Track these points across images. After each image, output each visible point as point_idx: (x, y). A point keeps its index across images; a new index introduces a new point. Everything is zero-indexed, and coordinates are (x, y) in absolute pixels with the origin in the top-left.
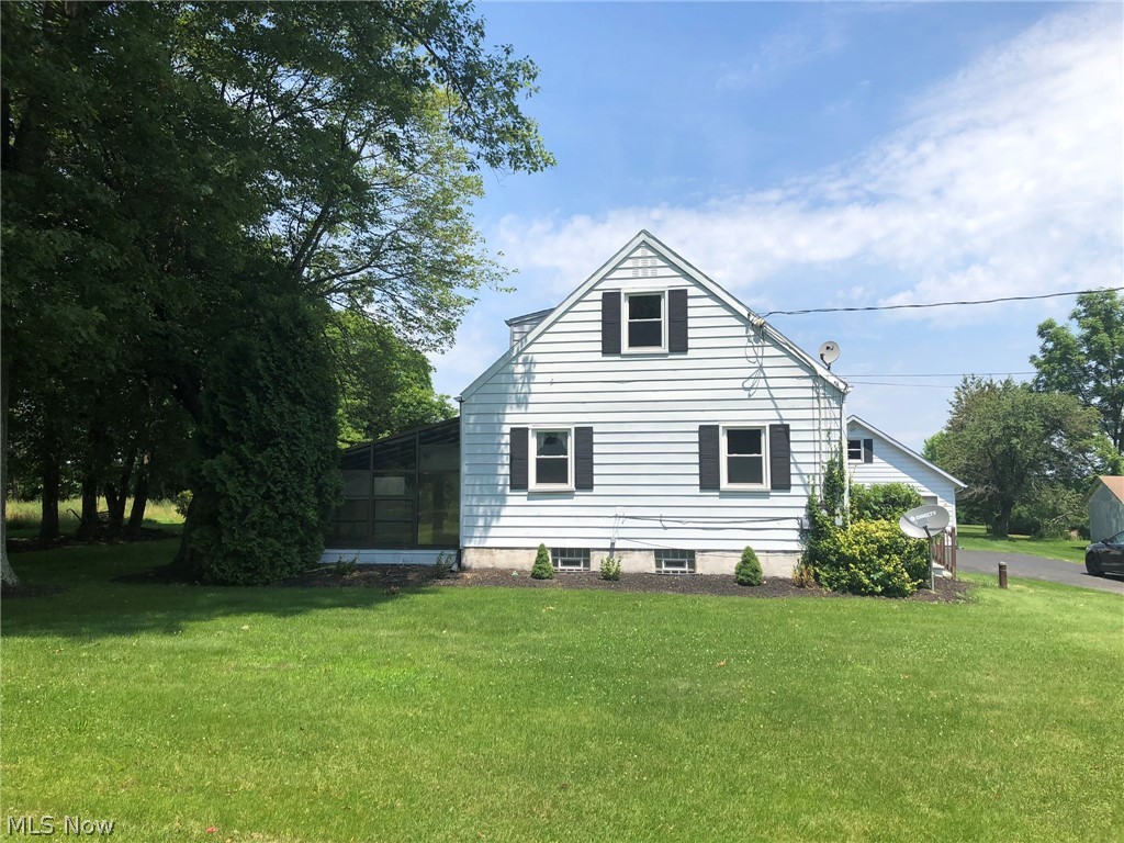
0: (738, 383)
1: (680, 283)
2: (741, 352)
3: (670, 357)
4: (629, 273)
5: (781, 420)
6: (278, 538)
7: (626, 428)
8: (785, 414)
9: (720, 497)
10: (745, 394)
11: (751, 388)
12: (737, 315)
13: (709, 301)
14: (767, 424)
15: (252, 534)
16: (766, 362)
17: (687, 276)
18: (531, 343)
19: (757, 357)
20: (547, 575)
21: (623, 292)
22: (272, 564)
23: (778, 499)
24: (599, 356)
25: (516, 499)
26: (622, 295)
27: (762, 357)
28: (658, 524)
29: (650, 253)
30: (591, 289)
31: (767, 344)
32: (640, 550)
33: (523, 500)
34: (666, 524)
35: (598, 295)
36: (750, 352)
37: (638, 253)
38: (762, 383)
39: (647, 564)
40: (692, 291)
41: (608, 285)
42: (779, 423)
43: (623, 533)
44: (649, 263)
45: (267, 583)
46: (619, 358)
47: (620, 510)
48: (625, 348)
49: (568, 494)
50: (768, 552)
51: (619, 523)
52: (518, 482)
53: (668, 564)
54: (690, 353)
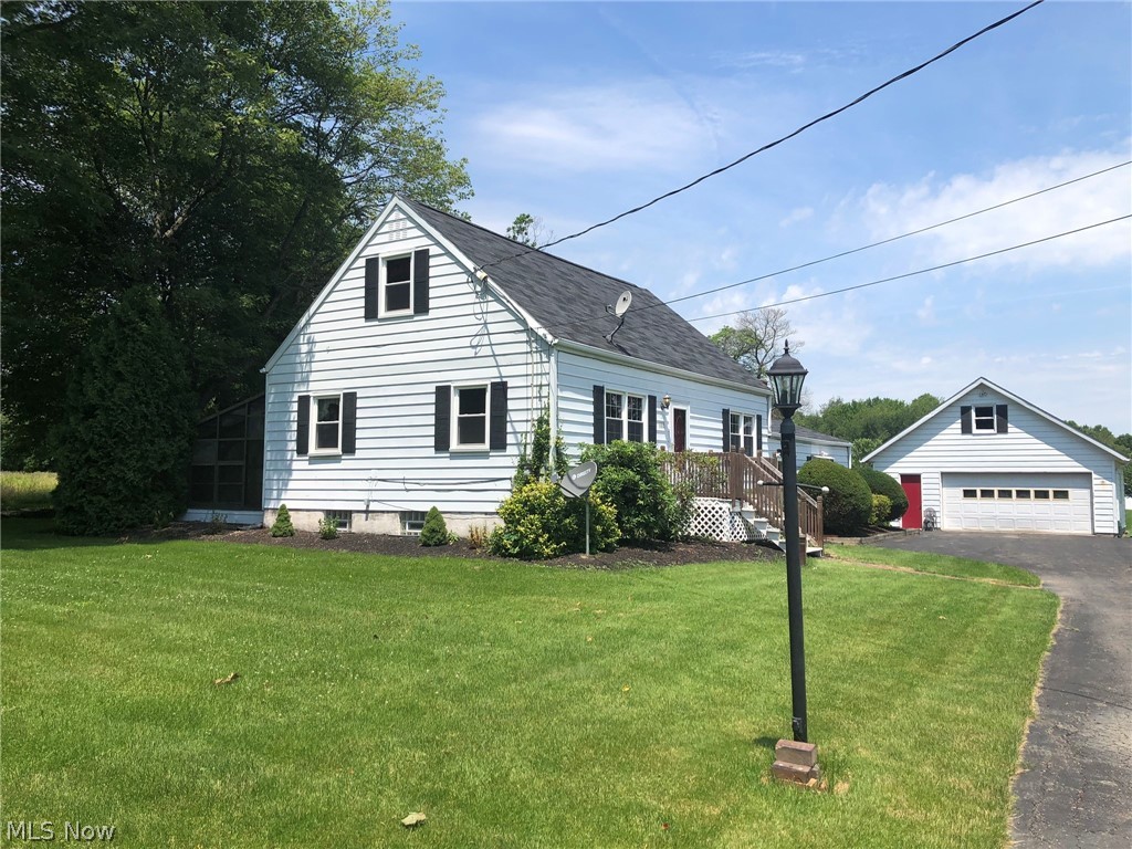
0: (466, 342)
1: (424, 242)
2: (469, 309)
3: (416, 318)
4: (385, 238)
5: (501, 377)
6: (106, 496)
7: (381, 391)
8: (505, 371)
9: (451, 458)
10: (471, 352)
11: (477, 346)
12: (467, 271)
13: (446, 259)
14: (488, 382)
15: (81, 492)
16: (490, 318)
17: (428, 235)
18: (315, 313)
19: (482, 313)
20: (281, 533)
21: (380, 256)
22: (99, 518)
23: (496, 460)
24: (362, 322)
25: (300, 464)
26: (380, 260)
27: (487, 313)
28: (401, 486)
29: (402, 216)
30: (357, 257)
31: (490, 298)
32: (388, 512)
33: (305, 465)
34: (409, 486)
35: (362, 262)
36: (477, 309)
37: (392, 217)
38: (485, 340)
39: (393, 527)
40: (434, 250)
41: (369, 252)
42: (499, 380)
43: (376, 495)
44: (401, 226)
45: (96, 535)
46: (377, 323)
47: (372, 474)
48: (382, 312)
49: (336, 458)
50: (486, 513)
51: (372, 485)
52: (302, 449)
53: (412, 526)
54: (432, 314)
